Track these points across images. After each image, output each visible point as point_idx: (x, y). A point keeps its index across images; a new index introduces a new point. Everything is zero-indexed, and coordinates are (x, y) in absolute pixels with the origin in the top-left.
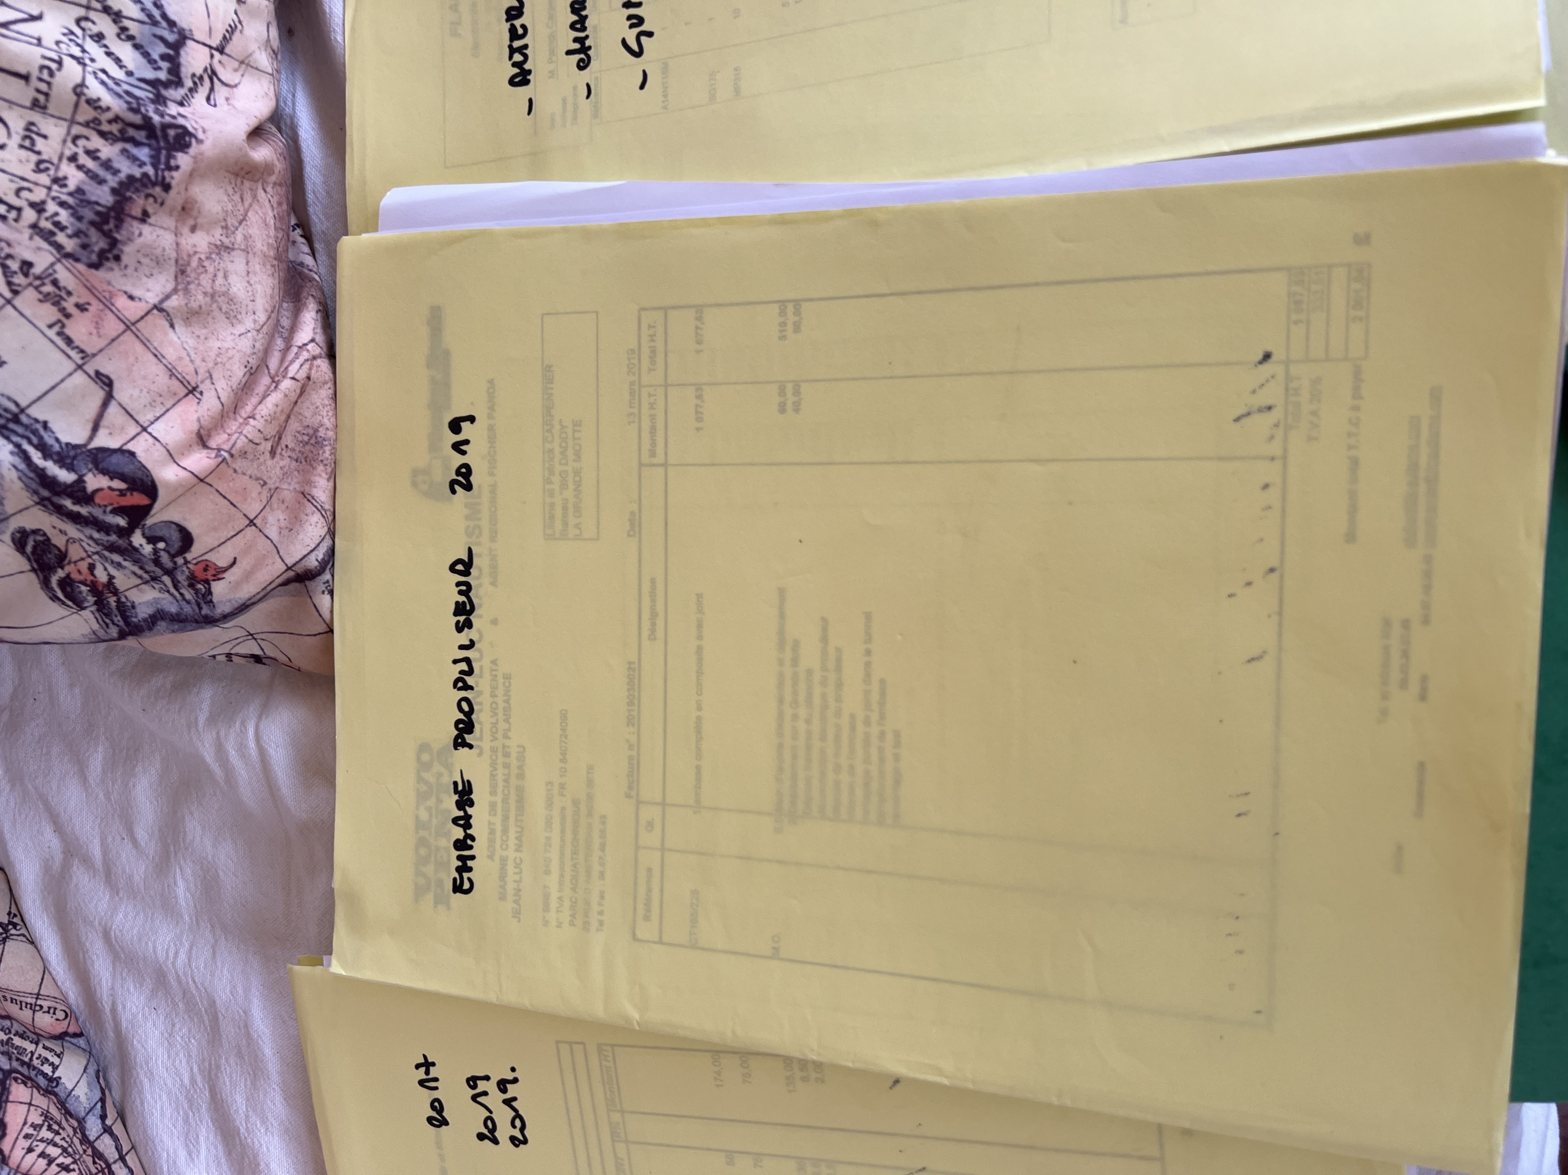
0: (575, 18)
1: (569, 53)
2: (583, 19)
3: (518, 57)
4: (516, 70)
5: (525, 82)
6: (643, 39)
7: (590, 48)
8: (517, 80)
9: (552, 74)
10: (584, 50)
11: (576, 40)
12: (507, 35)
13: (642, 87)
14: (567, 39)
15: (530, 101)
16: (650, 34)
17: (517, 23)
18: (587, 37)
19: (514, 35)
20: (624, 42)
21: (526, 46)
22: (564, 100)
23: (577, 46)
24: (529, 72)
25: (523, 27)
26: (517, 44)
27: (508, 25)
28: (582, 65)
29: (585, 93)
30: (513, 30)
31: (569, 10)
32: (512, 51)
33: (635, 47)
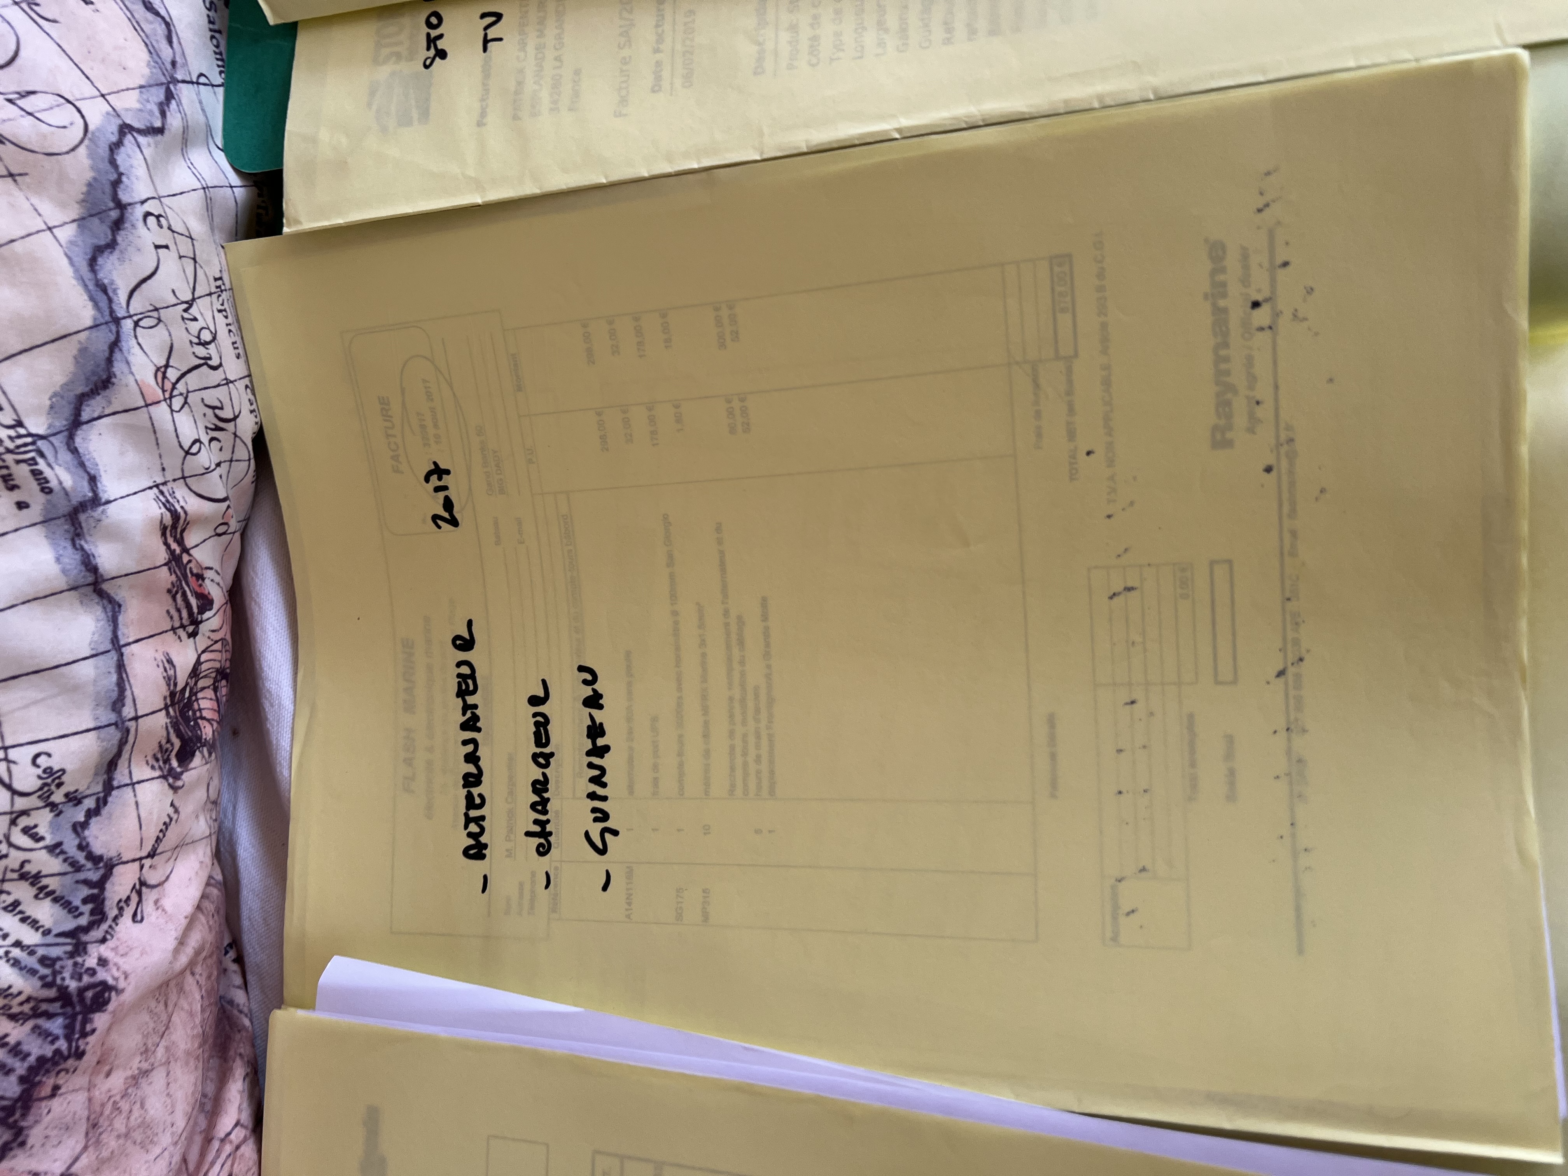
0: (536, 798)
1: (528, 834)
2: (545, 802)
3: (473, 828)
4: (471, 842)
5: (480, 856)
6: (608, 836)
7: (550, 834)
8: (472, 852)
9: (510, 854)
10: (545, 834)
11: (536, 822)
12: (463, 803)
13: (605, 888)
14: (527, 819)
15: (485, 877)
16: (615, 833)
17: (475, 791)
18: (548, 821)
19: (470, 803)
20: (587, 835)
21: (483, 818)
22: (521, 885)
23: (537, 829)
24: (485, 846)
25: (481, 796)
26: (473, 813)
27: (464, 792)
28: (543, 850)
29: (545, 883)
30: (469, 797)
31: (530, 789)
32: (468, 820)
33: (600, 845)
